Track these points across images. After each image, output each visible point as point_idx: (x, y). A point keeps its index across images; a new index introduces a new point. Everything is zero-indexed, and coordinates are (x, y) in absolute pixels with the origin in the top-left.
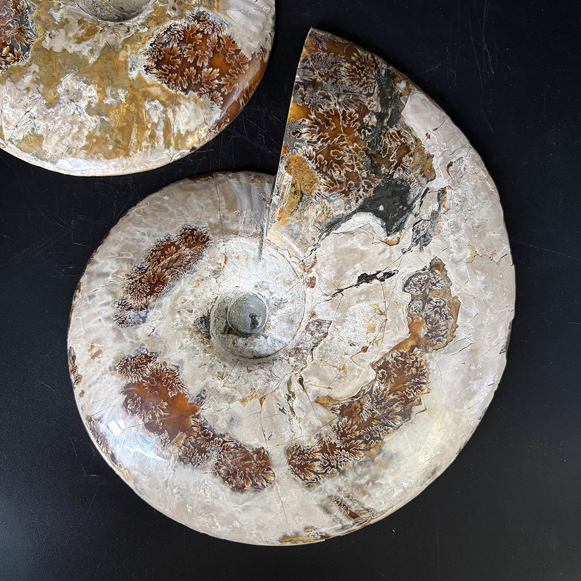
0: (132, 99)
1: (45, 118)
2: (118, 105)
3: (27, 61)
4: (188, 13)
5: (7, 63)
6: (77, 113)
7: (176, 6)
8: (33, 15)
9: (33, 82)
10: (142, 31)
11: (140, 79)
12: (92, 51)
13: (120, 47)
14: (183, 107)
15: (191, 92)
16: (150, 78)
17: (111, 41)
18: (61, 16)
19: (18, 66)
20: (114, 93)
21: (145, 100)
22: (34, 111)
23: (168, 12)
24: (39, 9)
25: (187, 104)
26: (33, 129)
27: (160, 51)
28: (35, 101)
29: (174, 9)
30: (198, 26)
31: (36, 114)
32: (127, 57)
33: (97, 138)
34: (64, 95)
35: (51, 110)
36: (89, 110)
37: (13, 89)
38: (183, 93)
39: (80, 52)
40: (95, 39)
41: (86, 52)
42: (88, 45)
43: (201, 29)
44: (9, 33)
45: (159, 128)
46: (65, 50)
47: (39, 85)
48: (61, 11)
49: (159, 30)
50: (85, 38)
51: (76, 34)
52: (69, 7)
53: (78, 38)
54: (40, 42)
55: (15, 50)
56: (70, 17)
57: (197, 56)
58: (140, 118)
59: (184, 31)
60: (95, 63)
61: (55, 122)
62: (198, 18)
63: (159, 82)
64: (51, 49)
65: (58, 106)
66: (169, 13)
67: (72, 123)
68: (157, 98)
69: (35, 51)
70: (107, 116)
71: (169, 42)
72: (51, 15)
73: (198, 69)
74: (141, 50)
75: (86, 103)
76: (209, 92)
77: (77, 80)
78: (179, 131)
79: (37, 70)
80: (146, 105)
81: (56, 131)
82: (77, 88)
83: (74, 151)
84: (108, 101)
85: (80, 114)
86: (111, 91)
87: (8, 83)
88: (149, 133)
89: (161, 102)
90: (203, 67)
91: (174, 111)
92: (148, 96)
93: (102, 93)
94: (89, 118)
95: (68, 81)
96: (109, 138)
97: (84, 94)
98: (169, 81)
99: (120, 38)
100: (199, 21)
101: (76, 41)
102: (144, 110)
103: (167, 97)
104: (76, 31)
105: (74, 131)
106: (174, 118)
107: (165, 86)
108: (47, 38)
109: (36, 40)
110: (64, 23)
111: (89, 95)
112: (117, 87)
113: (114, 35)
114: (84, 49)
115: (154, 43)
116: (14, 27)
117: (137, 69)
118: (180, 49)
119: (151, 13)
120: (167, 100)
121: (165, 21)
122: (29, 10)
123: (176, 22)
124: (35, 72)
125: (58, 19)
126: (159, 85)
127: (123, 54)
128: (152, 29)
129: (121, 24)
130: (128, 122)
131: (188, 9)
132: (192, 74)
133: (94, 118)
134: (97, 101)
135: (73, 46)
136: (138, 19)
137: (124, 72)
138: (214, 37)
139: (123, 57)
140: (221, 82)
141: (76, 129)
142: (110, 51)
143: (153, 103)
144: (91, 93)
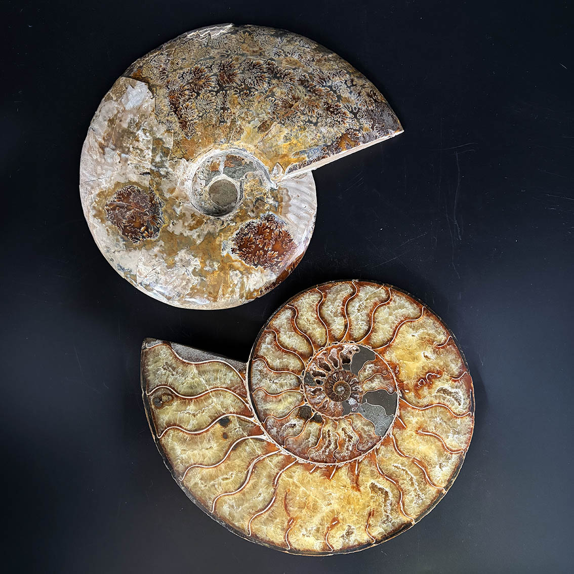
0: (222, 269)
1: (165, 274)
2: (213, 271)
3: (157, 238)
4: (261, 215)
5: (143, 237)
6: (186, 273)
7: (254, 210)
8: (163, 209)
9: (160, 251)
10: (231, 224)
11: (228, 256)
12: (199, 236)
13: (217, 234)
14: (253, 275)
15: (259, 266)
16: (235, 257)
17: (211, 230)
18: (181, 211)
19: (151, 240)
20: (211, 264)
21: (230, 270)
22: (158, 269)
23: (249, 213)
24: (166, 205)
25: (256, 273)
26: (157, 280)
27: (242, 239)
28: (160, 264)
29: (253, 211)
30: (267, 224)
31: (159, 271)
32: (221, 241)
33: (197, 289)
34: (179, 262)
35: (170, 270)
36: (194, 273)
37: (146, 255)
38: (254, 267)
39: (191, 236)
40: (201, 228)
41: (195, 236)
42: (196, 232)
43: (269, 226)
44: (146, 218)
45: (237, 287)
46: (182, 234)
47: (163, 254)
48: (181, 207)
49: (241, 225)
50: (195, 226)
51: (190, 224)
52: (185, 205)
53: (191, 227)
54: (166, 227)
55: (149, 230)
56: (187, 212)
57: (265, 243)
58: (226, 280)
59: (258, 227)
60: (200, 244)
61: (172, 277)
62: (267, 219)
63: (240, 259)
64: (173, 232)
65: (174, 268)
67: (182, 279)
68: (238, 269)
69: (163, 232)
70: (205, 277)
71: (248, 233)
72: (174, 210)
73: (264, 251)
74: (230, 237)
75: (193, 269)
76: (271, 266)
77: (188, 253)
78: (250, 289)
79: (163, 245)
80: (231, 273)
81: (171, 283)
82: (187, 259)
83: (182, 295)
84: (207, 269)
85: (188, 275)
86: (210, 263)
87: (143, 250)
88: (230, 289)
89: (240, 272)
90: (268, 251)
91: (248, 277)
92: (232, 267)
93: (203, 263)
94: (194, 277)
95: (182, 254)
96: (205, 290)
97: (192, 263)
98: (246, 259)
99: (217, 228)
100: (268, 221)
101: (189, 228)
102: (229, 276)
103: (244, 269)
104: (189, 222)
105: (183, 284)
106: (248, 282)
107: (243, 262)
108: (171, 225)
109: (164, 225)
110: (183, 216)
111: (195, 263)
112: (213, 260)
113: (213, 226)
114: (194, 234)
115: (239, 234)
116: (150, 215)
117: (227, 250)
118: (255, 238)
119: (238, 212)
120: (244, 271)
121: (246, 219)
122: (161, 205)
123: (254, 220)
124: (161, 245)
125: (178, 213)
126: (240, 261)
127: (218, 239)
128: (238, 224)
129: (218, 219)
130: (218, 282)
131: (262, 212)
132: (261, 255)
133: (197, 278)
134: (200, 268)
135: (187, 231)
136: (230, 216)
137: (219, 251)
138: (277, 231)
139: (219, 241)
140: (279, 260)
141: (184, 283)
142: (210, 237)
143: (235, 272)
144: (196, 263)
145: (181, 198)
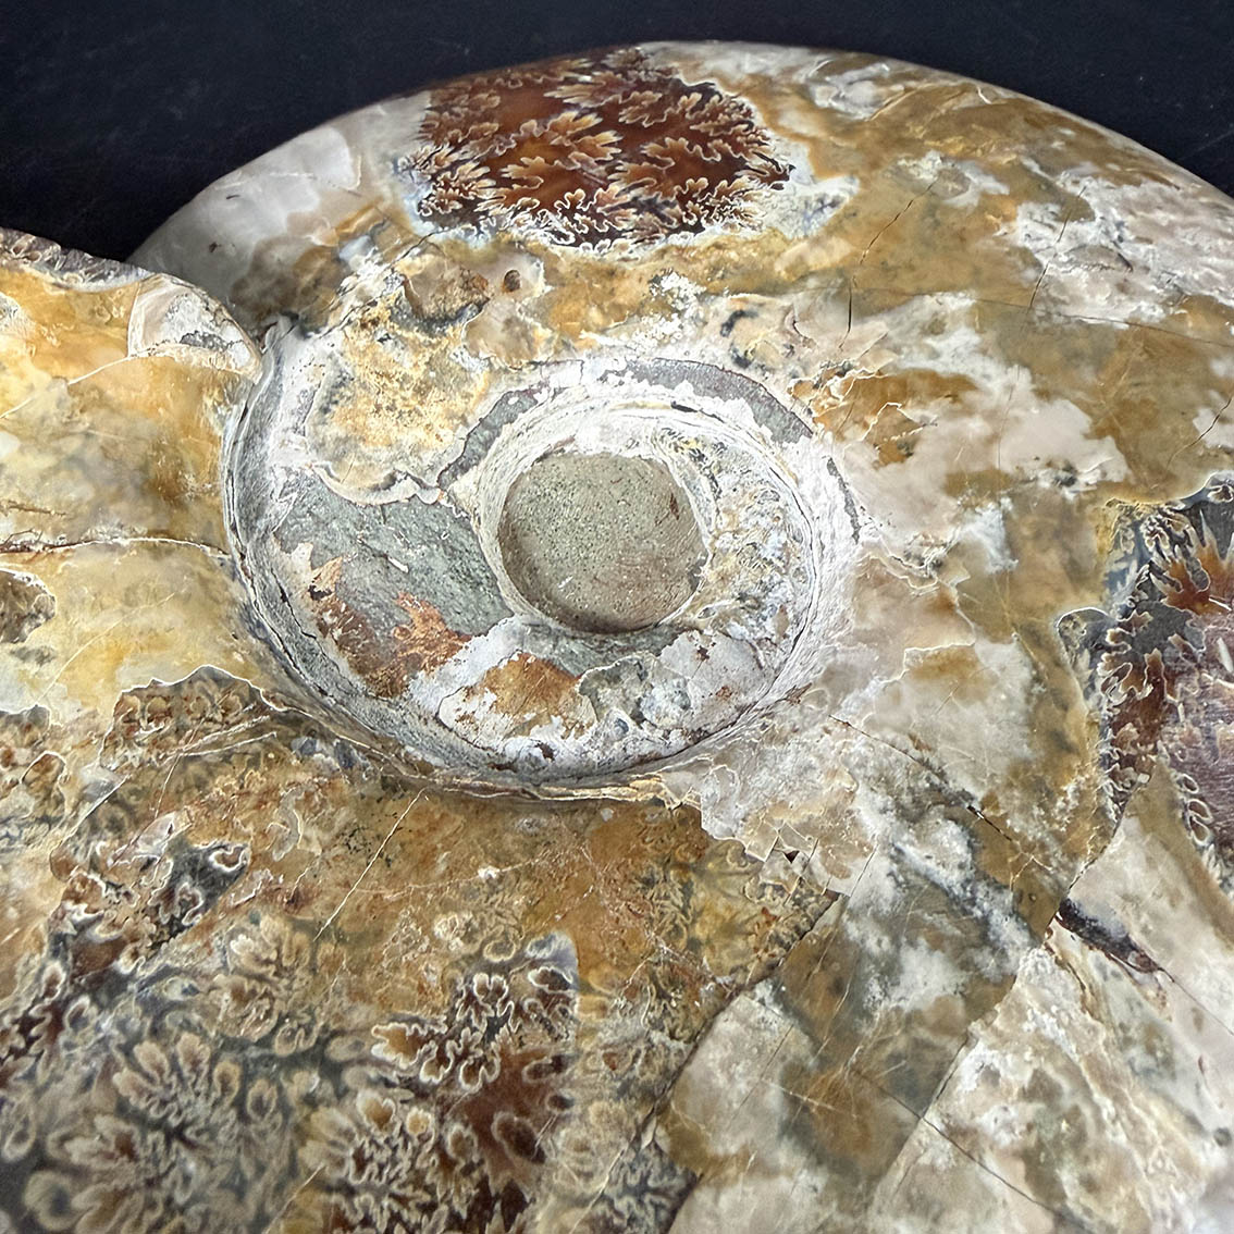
0: (904, 145)
2: (960, 160)
4: (479, 245)
11: (825, 165)
12: (936, 327)
13: (812, 283)
14: (750, 69)
15: (689, 84)
16: (790, 153)
17: (834, 317)
18: (968, 515)
20: (952, 186)
21: (859, 123)
23: (540, 287)
24: (1051, 609)
25: (729, 69)
27: (683, 199)
29: (511, 284)
32: (816, 241)
33: (1100, 164)
38: (718, 88)
39: (984, 352)
40: (889, 358)
41: (961, 338)
42: (935, 354)
43: (490, 183)
46: (1043, 394)
48: (951, 535)
50: (921, 385)
52: (908, 537)
56: (929, 489)
57: (574, 137)
58: (914, 110)
59: (546, 206)
62: (465, 214)
66: (541, 279)
68: (812, 110)
69: (1171, 478)
70: (1025, 168)
73: (609, 116)
74: (748, 233)
75: (1075, 226)
77: (1062, 290)
80: (864, 114)
82: (1081, 273)
84: (989, 184)
85: (1119, 225)
86: (957, 193)
89: (809, 99)
92: (841, 126)
93: (993, 211)
94: (1092, 201)
95: (1100, 306)
98: (732, 124)
100: (469, 206)
102: (884, 112)
103: (779, 99)
107: (758, 121)
108: (1087, 478)
112: (929, 192)
113: (804, 331)
114: (957, 351)
115: (684, 227)
117: (813, 192)
118: (611, 170)
119: (603, 331)
120: (785, 95)
122: (1097, 635)
123: (545, 243)
125: (991, 515)
126: (776, 128)
127: (823, 260)
128: (646, 271)
129: (742, 362)
131: (467, 253)
132: (639, 111)
133: (1076, 191)
134: (1031, 207)
135: (995, 387)
137: (865, 209)
138: (471, 153)
139: (830, 250)
142: (865, 291)
143: (838, 107)
144: (1036, 232)
145: (915, 588)
